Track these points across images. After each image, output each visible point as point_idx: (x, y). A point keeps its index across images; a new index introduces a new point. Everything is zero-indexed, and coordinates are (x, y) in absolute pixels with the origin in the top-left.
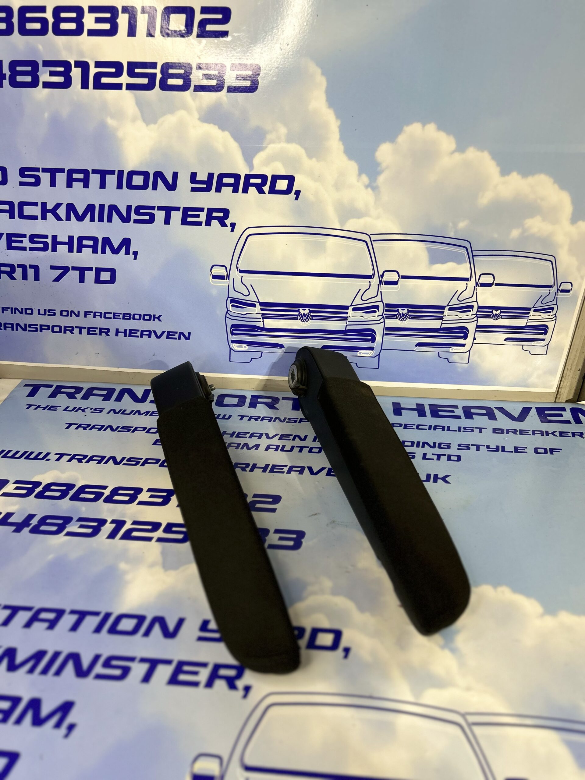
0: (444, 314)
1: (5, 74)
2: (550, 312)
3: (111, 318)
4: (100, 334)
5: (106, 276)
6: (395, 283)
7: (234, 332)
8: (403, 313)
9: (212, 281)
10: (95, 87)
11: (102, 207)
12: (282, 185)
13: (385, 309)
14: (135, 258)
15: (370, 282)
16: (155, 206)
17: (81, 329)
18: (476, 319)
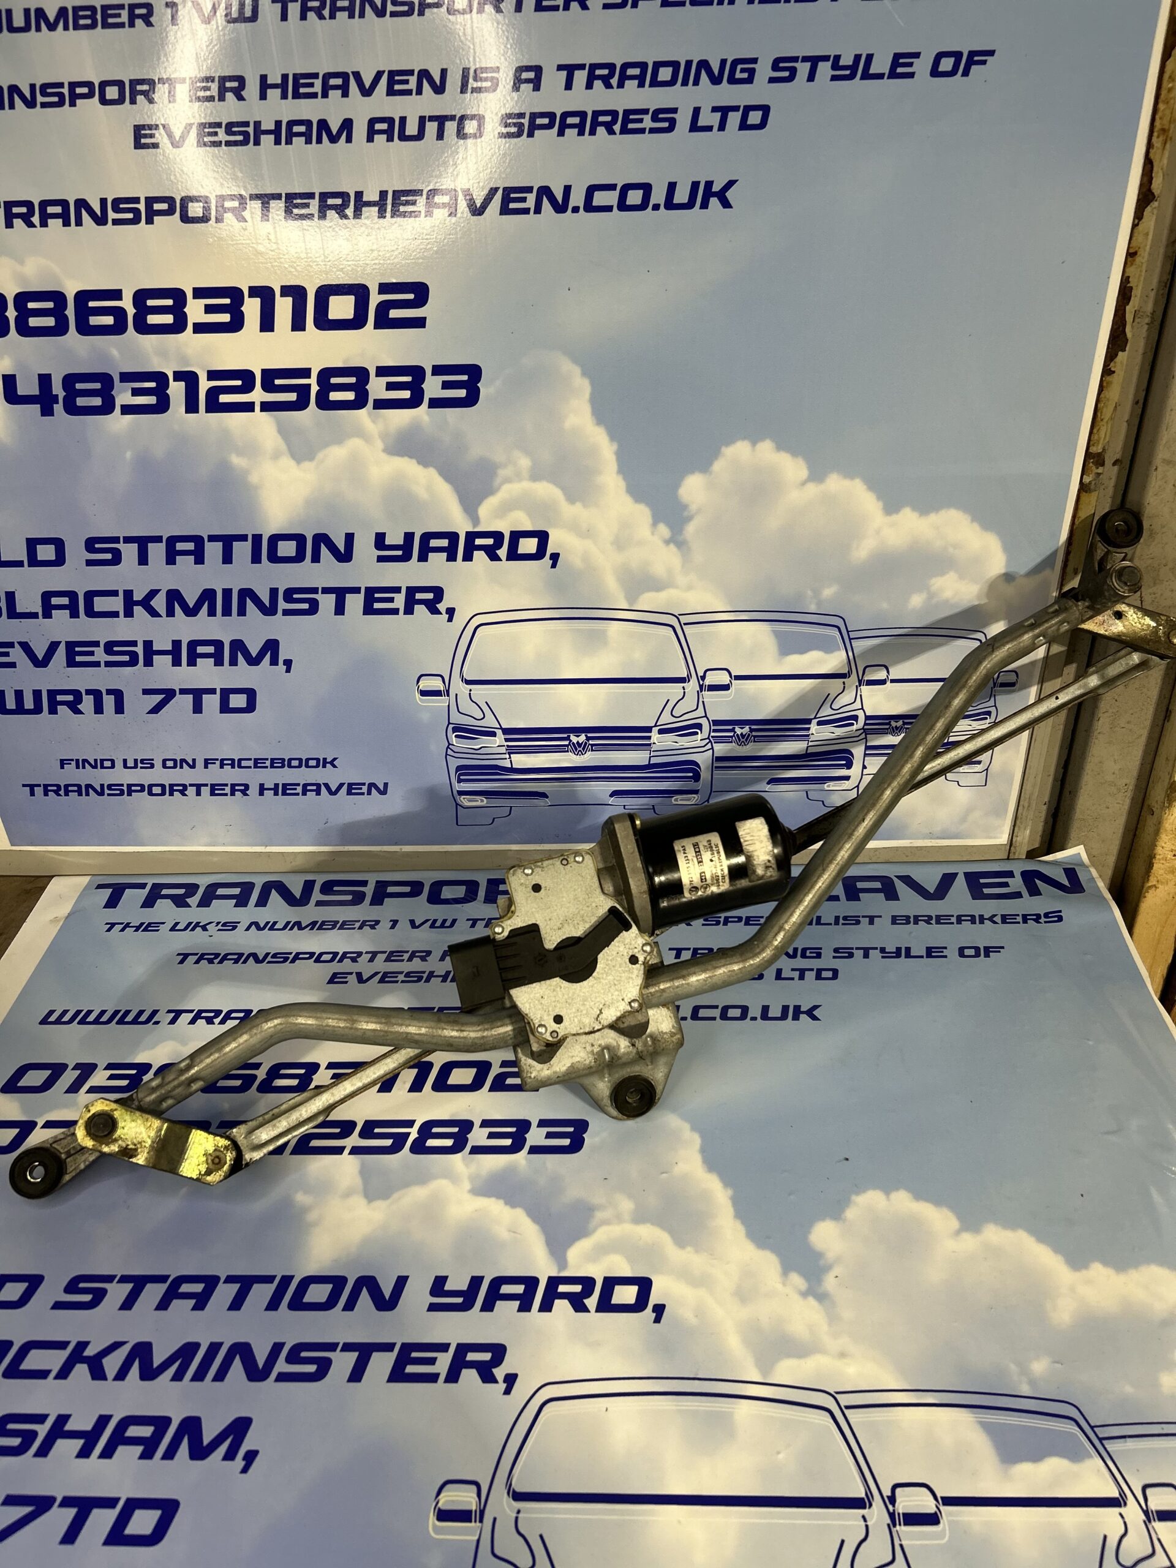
0: (810, 732)
1: (57, 395)
2: (986, 718)
3: (250, 767)
4: (233, 794)
5: (238, 701)
6: (726, 687)
7: (461, 777)
8: (742, 734)
9: (420, 699)
10: (207, 411)
11: (227, 593)
12: (528, 545)
13: (712, 728)
14: (288, 670)
15: (684, 688)
16: (318, 588)
17: (198, 787)
18: (863, 736)
